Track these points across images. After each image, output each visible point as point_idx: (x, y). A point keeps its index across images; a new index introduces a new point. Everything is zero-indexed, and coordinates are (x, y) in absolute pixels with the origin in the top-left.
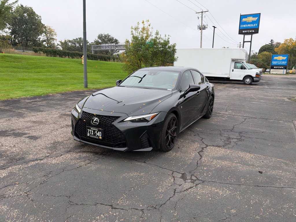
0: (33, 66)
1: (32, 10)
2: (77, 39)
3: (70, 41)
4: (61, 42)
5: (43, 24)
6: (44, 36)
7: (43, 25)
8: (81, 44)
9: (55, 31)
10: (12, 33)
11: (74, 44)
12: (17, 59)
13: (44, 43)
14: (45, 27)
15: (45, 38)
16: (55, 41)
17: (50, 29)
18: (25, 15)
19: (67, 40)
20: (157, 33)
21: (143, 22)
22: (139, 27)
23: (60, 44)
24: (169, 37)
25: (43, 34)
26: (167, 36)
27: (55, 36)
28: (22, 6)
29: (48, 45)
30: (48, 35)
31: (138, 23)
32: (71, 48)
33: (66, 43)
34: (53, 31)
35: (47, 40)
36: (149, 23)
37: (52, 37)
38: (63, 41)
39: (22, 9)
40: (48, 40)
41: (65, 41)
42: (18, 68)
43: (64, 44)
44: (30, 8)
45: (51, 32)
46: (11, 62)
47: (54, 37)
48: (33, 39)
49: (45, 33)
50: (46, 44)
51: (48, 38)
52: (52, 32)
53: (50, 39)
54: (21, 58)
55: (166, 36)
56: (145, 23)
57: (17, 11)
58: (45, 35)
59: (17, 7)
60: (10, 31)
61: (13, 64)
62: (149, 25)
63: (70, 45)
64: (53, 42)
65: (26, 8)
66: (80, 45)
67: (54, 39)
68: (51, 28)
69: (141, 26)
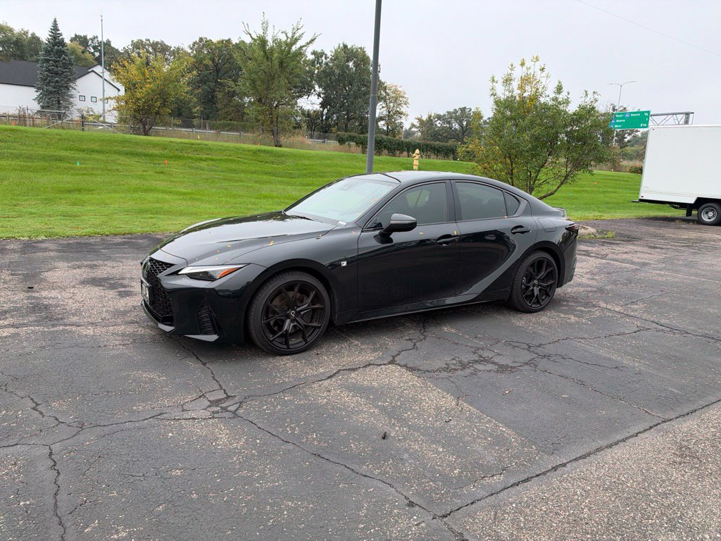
0: (304, 172)
1: (364, 52)
2: (455, 110)
3: (439, 117)
4: (420, 120)
5: (383, 81)
6: (383, 107)
7: (381, 83)
8: (465, 123)
9: (405, 96)
10: (323, 105)
11: (449, 123)
12: (279, 156)
13: (381, 123)
14: (385, 89)
15: (385, 112)
16: (404, 117)
17: (395, 91)
18: (351, 64)
19: (433, 115)
20: (559, 89)
21: (523, 64)
22: (513, 77)
23: (418, 125)
24: (596, 96)
25: (381, 103)
26: (590, 95)
27: (405, 106)
28: (345, 46)
29: (388, 127)
30: (392, 105)
31: (512, 65)
32: (441, 133)
33: (431, 120)
34: (402, 94)
35: (389, 116)
36: (538, 65)
37: (398, 109)
38: (425, 118)
39: (345, 52)
40: (389, 118)
41: (430, 117)
42: (274, 175)
43: (427, 124)
44: (361, 48)
45: (397, 98)
46: (267, 162)
47: (403, 109)
48: (360, 116)
49: (385, 101)
50: (384, 125)
51: (389, 112)
52: (401, 99)
53: (395, 114)
54: (287, 156)
55: (587, 95)
56: (528, 64)
57: (336, 57)
58: (384, 105)
59: (336, 51)
60: (321, 100)
61: (268, 167)
62: (542, 70)
63: (439, 125)
64: (399, 121)
65: (352, 50)
66: (461, 125)
67: (402, 114)
68: (399, 89)
69: (518, 73)
